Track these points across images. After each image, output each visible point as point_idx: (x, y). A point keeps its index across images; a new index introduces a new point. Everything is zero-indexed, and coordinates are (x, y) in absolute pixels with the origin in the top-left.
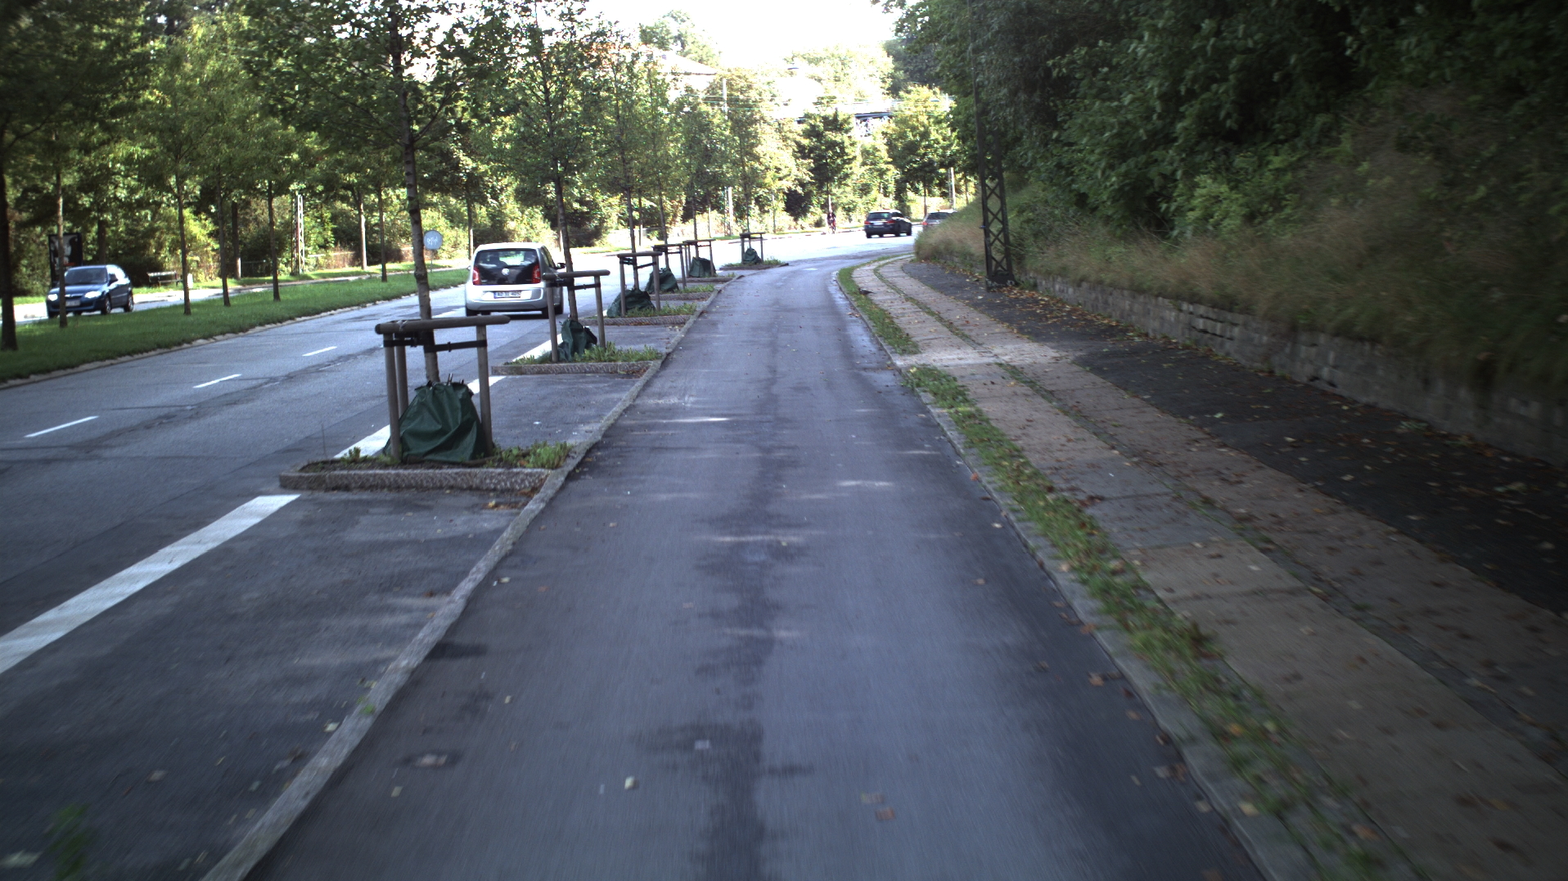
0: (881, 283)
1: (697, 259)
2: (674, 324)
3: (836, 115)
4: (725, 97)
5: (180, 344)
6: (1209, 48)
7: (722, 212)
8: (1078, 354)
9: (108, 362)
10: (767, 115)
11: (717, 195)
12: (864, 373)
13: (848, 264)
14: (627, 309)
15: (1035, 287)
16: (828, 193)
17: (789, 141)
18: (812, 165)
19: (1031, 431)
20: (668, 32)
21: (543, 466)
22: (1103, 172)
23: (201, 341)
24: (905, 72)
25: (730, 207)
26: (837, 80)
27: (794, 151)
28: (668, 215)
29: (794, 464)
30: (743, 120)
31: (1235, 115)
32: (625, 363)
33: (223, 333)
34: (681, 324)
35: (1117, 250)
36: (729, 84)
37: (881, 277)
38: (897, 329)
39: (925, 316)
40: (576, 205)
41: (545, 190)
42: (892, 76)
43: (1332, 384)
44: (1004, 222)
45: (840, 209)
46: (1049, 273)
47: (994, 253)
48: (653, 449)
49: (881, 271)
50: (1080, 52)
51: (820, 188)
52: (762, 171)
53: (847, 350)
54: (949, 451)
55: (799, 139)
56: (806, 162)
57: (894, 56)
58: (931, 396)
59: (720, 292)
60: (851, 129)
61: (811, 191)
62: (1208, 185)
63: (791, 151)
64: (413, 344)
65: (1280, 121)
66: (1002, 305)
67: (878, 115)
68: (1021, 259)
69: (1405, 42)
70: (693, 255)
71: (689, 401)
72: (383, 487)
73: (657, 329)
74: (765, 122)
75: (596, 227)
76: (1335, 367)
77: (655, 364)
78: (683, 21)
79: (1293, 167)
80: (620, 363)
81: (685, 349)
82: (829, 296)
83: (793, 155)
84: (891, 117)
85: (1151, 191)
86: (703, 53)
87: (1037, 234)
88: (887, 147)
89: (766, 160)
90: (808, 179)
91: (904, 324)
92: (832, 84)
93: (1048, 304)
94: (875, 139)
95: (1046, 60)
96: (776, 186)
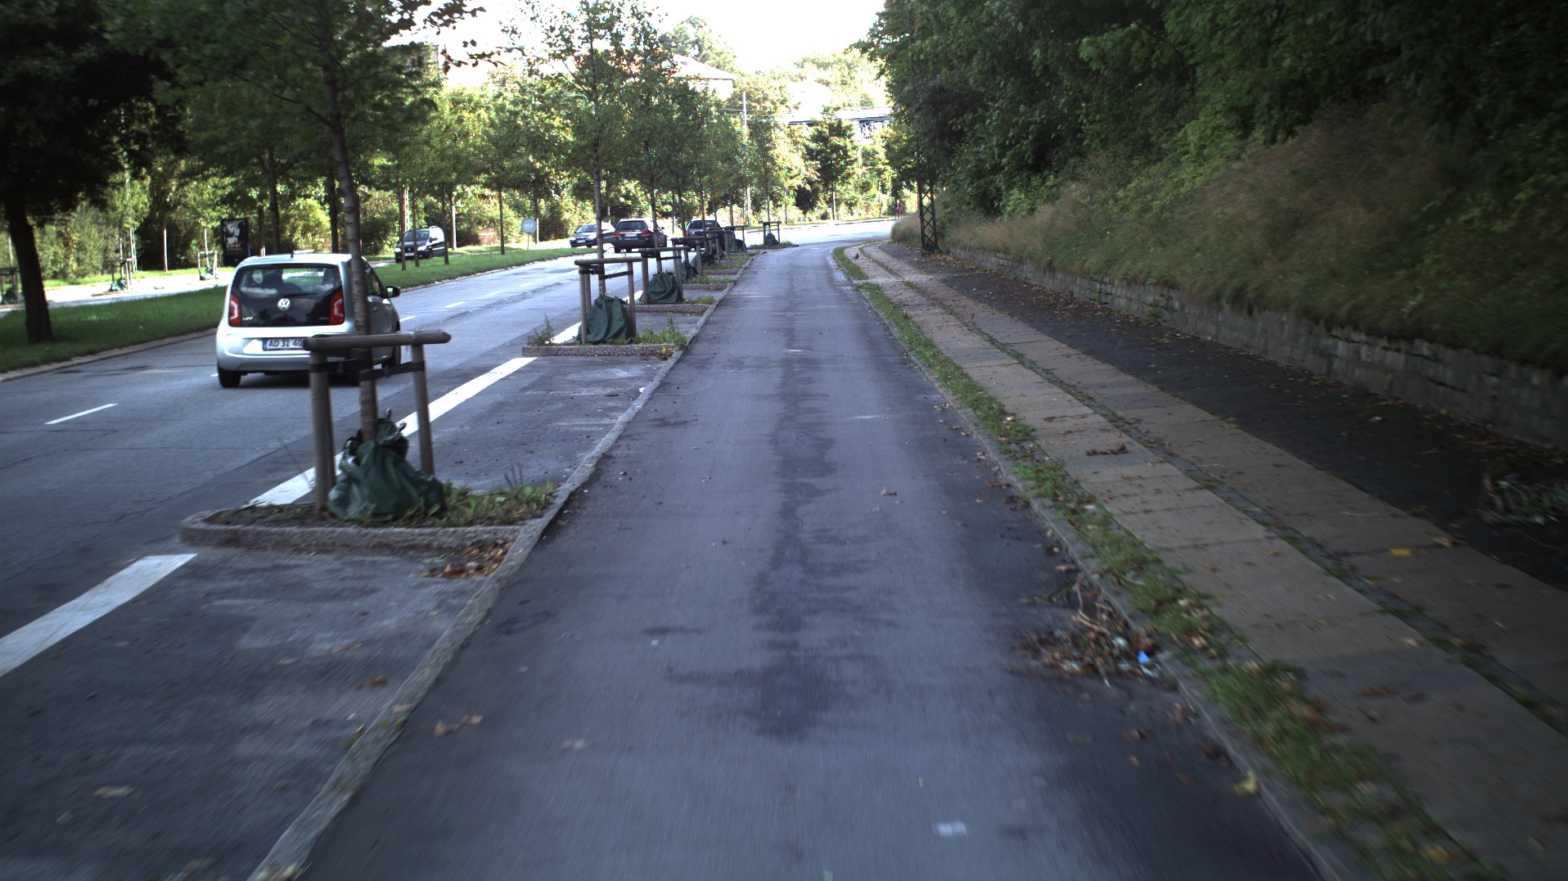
3: (839, 122)
4: (745, 110)
7: (741, 206)
8: (944, 277)
10: (780, 122)
11: (738, 192)
12: (837, 287)
13: (842, 245)
15: (948, 252)
16: (833, 190)
17: (799, 145)
18: (819, 166)
20: (686, 38)
25: (748, 201)
26: (844, 83)
27: (803, 154)
30: (761, 129)
31: (1032, 157)
36: (748, 98)
38: (861, 272)
39: (878, 266)
44: (933, 213)
45: (843, 204)
46: (954, 244)
47: (926, 232)
49: (864, 248)
51: (826, 186)
52: (776, 171)
53: (831, 280)
55: (807, 143)
56: (813, 163)
58: (865, 290)
59: (752, 260)
61: (818, 189)
62: (1017, 194)
63: (800, 153)
65: (1055, 161)
67: (879, 120)
68: (943, 236)
74: (779, 127)
78: (701, 27)
82: (826, 261)
83: (803, 157)
85: (992, 196)
86: (720, 59)
87: (951, 221)
88: (884, 150)
89: (779, 161)
90: (816, 178)
91: (865, 271)
92: (839, 88)
93: (950, 261)
94: (875, 142)
95: (950, 120)
96: (787, 184)
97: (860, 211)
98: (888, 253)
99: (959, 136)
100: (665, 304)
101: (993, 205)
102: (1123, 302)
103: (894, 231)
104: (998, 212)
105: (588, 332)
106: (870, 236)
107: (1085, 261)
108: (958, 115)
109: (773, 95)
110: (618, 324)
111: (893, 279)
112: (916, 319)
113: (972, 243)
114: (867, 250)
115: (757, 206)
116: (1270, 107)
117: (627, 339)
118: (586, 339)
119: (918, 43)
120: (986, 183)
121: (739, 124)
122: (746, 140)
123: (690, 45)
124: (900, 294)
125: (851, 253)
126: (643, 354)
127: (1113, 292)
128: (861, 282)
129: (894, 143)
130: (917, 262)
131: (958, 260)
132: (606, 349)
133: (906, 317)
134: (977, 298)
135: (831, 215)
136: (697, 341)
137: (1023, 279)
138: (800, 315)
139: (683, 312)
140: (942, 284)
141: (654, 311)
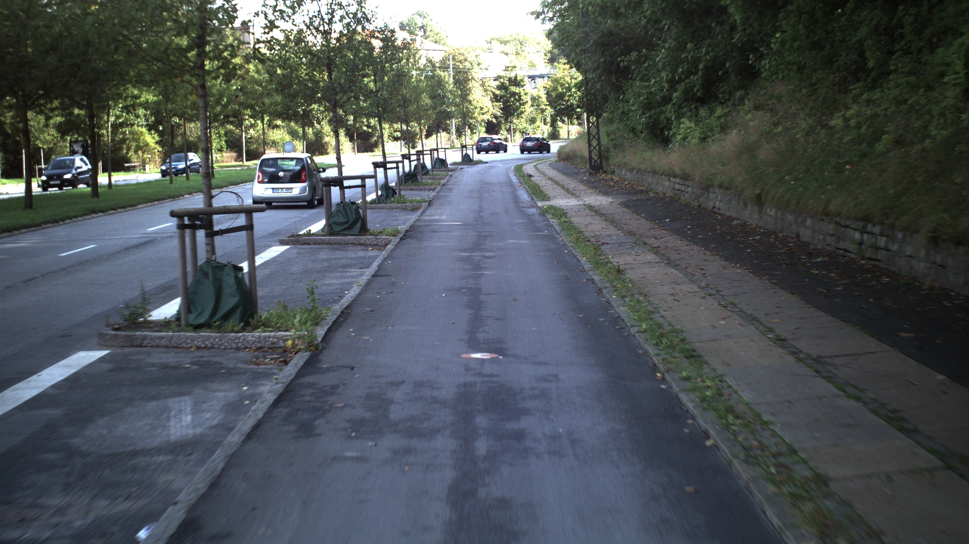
0: (537, 172)
1: (438, 158)
2: (429, 190)
3: (516, 77)
4: (451, 66)
5: (178, 197)
6: (689, 57)
7: (449, 133)
8: (622, 200)
9: (149, 204)
10: (475, 76)
11: (446, 123)
12: (523, 209)
13: (520, 163)
14: (405, 183)
15: (613, 173)
16: (511, 122)
17: (488, 92)
18: (502, 106)
19: (589, 226)
20: (416, 24)
21: (390, 236)
22: (640, 116)
23: (187, 196)
24: (559, 50)
25: (454, 130)
26: (517, 54)
27: (491, 97)
28: (417, 134)
29: (491, 236)
30: (462, 80)
31: (701, 90)
32: (411, 204)
33: (196, 192)
34: (434, 190)
35: (648, 154)
36: (454, 59)
37: (537, 169)
38: (541, 192)
39: (555, 186)
40: (365, 128)
41: (347, 119)
42: (551, 52)
43: (719, 209)
44: (599, 140)
45: (518, 132)
46: (619, 166)
47: (593, 156)
48: (432, 232)
49: (538, 166)
50: (634, 54)
51: (506, 119)
52: (473, 109)
53: (516, 199)
54: (555, 233)
55: (494, 90)
56: (498, 104)
57: (552, 40)
58: (551, 216)
59: (451, 175)
60: (524, 85)
61: (501, 122)
62: (686, 123)
63: (489, 97)
64: (335, 186)
65: (722, 93)
66: (595, 182)
67: (542, 77)
68: (607, 159)
69: (764, 62)
70: (436, 156)
71: (444, 218)
72: (324, 244)
73: (422, 192)
74: (475, 80)
75: (375, 141)
76: (720, 201)
77: (425, 205)
78: (425, 17)
79: (725, 115)
80: (408, 204)
81: (437, 199)
82: (509, 177)
83: (491, 100)
84: (549, 77)
85: (662, 125)
86: (437, 37)
87: (614, 147)
88: (545, 96)
89: (475, 103)
90: (499, 114)
91: (545, 190)
92: (514, 56)
93: (618, 181)
94: (539, 91)
95: (618, 57)
96: (480, 118)
98: (558, 170)
100: (347, 235)
101: (663, 134)
103: (559, 152)
104: (668, 140)
109: (471, 58)
110: (230, 301)
111: (574, 202)
112: (632, 275)
113: (642, 166)
114: (540, 167)
115: (459, 133)
117: (240, 322)
120: (656, 114)
121: (447, 77)
122: (451, 88)
123: (418, 29)
125: (528, 170)
126: (259, 348)
128: (545, 204)
129: (553, 91)
130: (589, 182)
131: (625, 180)
132: (210, 338)
133: (618, 271)
135: (510, 139)
136: (345, 320)
137: (710, 208)
138: (489, 257)
139: (365, 245)
140: (626, 210)
141: (334, 244)
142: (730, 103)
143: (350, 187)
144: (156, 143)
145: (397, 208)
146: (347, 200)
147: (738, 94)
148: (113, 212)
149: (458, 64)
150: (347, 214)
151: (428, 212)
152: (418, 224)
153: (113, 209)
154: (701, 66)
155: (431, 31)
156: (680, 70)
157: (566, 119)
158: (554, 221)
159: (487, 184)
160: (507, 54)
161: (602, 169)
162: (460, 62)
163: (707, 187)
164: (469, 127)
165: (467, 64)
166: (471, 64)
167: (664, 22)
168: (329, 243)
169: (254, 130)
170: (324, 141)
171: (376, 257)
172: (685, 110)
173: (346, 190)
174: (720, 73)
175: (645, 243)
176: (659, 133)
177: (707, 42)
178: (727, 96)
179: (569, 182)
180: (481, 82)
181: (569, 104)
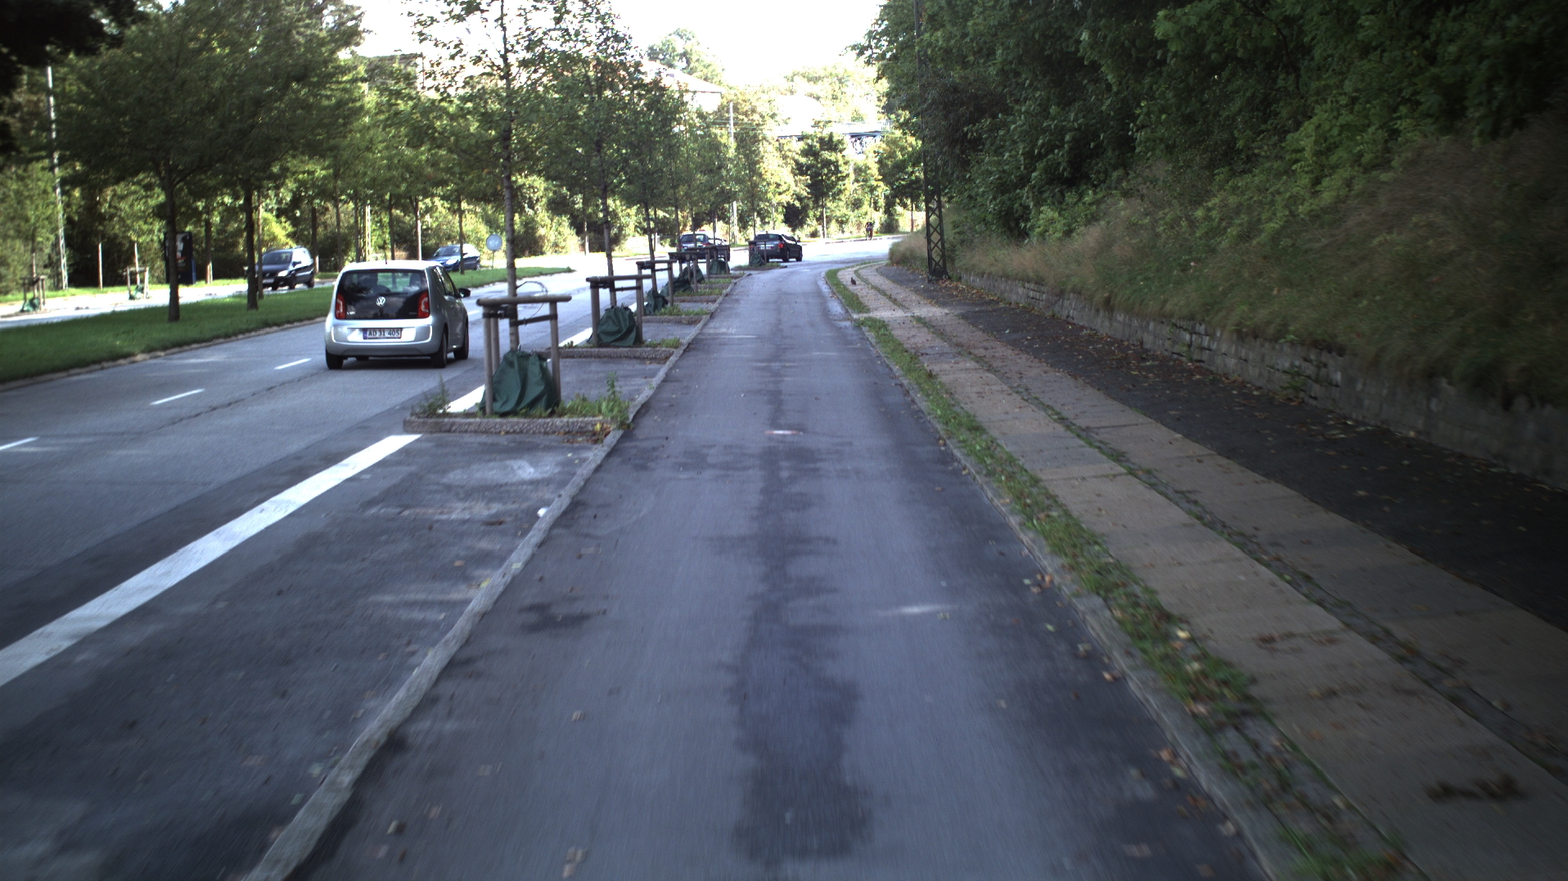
2: (708, 301)
3: (831, 136)
4: (732, 122)
6: (1053, 126)
7: (727, 223)
8: (961, 312)
10: (769, 135)
11: (724, 208)
12: (834, 323)
13: (835, 267)
15: (959, 279)
16: (823, 207)
17: (788, 159)
18: (809, 182)
19: (912, 338)
20: (674, 50)
21: (670, 348)
22: (990, 201)
25: (735, 218)
26: (835, 98)
27: (793, 168)
29: (792, 348)
30: (748, 140)
31: (1069, 169)
32: (688, 317)
36: (736, 109)
37: (859, 276)
38: (860, 303)
39: (880, 296)
41: (573, 201)
42: (887, 96)
43: (1073, 319)
44: (941, 234)
45: (834, 222)
46: (966, 269)
47: (934, 256)
48: (720, 346)
49: (860, 271)
50: (987, 120)
51: (816, 202)
52: (765, 186)
54: (869, 346)
55: (797, 157)
56: (803, 178)
58: (868, 328)
59: (736, 284)
60: (844, 149)
61: (808, 205)
62: (1048, 212)
63: (789, 168)
65: (1095, 173)
66: (934, 290)
67: (872, 135)
68: (953, 260)
71: (733, 330)
72: (591, 357)
73: (698, 303)
74: (767, 141)
75: (616, 234)
76: (1074, 309)
77: (705, 317)
78: (689, 39)
79: (1097, 202)
80: (683, 317)
81: (721, 311)
82: (819, 287)
83: (792, 172)
84: (883, 137)
85: (1017, 215)
86: (708, 72)
87: (962, 242)
88: (877, 166)
89: (768, 176)
90: (805, 194)
91: (865, 301)
92: (830, 102)
93: (964, 289)
94: (867, 157)
95: (964, 126)
96: (776, 200)
97: (851, 229)
98: (887, 277)
99: (976, 144)
100: (619, 347)
101: (1017, 224)
102: (1232, 362)
103: (892, 252)
104: (1024, 234)
105: (494, 400)
106: (865, 256)
107: (1165, 301)
108: (973, 120)
109: (762, 108)
110: (535, 389)
111: (899, 314)
112: (943, 379)
113: (993, 269)
114: (863, 272)
115: (744, 223)
116: (1490, 82)
117: (546, 409)
118: (492, 409)
119: (927, 36)
120: (1010, 199)
121: (725, 137)
122: (731, 153)
123: (677, 58)
124: (913, 336)
125: (846, 276)
126: (569, 432)
127: (1214, 347)
128: (862, 316)
129: (888, 158)
130: (925, 290)
131: (973, 288)
132: (518, 423)
133: (930, 375)
134: (1014, 344)
135: (821, 233)
136: (647, 411)
137: (1064, 318)
138: (790, 367)
139: (641, 359)
140: (962, 321)
141: (605, 357)
142: (1103, 186)
143: (622, 289)
144: (288, 236)
145: (669, 321)
146: (619, 304)
147: (1115, 175)
148: (289, 326)
149: (741, 117)
150: (619, 321)
151: (712, 325)
152: (700, 337)
153: (289, 322)
154: (1067, 138)
155: (698, 60)
156: (1040, 141)
157: (909, 202)
158: (871, 335)
159: (785, 293)
160: (818, 98)
161: (947, 274)
162: (746, 114)
163: (1061, 294)
164: (759, 214)
165: (756, 117)
166: (762, 116)
167: (1023, 76)
168: (598, 356)
169: (431, 217)
170: (537, 235)
171: (658, 370)
172: (1045, 195)
173: (618, 293)
174: (1092, 145)
175: (970, 353)
176: (1013, 224)
177: (1077, 105)
178: (1102, 176)
179: (899, 291)
180: (777, 144)
181: (913, 178)
